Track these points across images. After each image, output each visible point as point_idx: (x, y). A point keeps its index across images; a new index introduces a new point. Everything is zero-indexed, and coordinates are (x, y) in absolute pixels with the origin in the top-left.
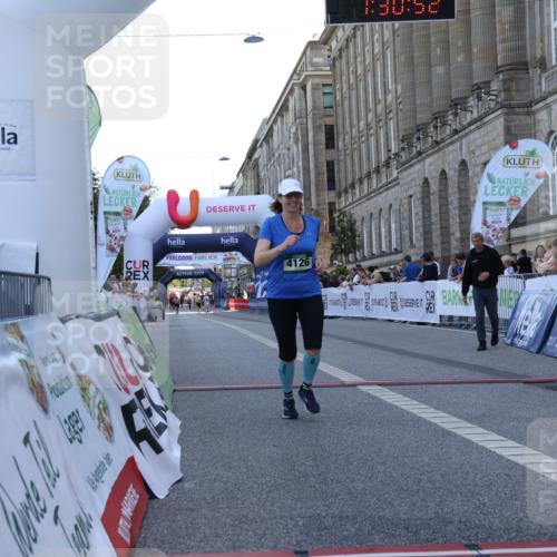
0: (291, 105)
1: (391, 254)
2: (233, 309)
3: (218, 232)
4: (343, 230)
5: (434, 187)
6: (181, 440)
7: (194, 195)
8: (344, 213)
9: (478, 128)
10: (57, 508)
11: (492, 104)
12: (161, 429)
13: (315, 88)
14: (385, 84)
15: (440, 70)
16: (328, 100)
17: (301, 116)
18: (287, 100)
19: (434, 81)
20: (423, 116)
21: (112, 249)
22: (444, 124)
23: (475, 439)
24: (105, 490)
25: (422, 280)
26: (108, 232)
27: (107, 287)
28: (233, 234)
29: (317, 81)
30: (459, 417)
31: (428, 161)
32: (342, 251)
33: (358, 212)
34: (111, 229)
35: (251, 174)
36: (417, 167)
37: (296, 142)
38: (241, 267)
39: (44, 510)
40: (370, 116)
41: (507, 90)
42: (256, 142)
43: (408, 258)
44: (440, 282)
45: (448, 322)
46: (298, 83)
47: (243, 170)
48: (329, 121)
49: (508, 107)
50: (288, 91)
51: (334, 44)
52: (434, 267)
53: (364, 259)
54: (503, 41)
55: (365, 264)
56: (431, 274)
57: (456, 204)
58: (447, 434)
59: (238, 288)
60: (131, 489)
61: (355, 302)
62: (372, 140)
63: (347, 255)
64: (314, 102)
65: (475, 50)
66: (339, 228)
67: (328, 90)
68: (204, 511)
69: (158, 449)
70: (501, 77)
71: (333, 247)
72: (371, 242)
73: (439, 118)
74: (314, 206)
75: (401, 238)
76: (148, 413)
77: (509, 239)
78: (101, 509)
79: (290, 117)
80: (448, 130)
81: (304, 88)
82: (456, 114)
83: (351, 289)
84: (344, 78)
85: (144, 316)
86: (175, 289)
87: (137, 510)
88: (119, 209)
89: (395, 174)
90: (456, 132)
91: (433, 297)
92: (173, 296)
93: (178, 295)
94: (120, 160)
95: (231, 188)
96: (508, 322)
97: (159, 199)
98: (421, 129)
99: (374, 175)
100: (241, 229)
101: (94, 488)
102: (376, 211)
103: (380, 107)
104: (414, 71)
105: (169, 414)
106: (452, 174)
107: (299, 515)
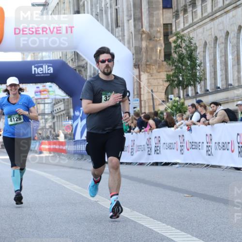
2: (46, 154)
3: (29, 58)
4: (181, 58)
8: (182, 38)
28: (48, 62)
32: (180, 84)
33: (199, 36)
38: (57, 102)
53: (207, 93)
55: (207, 100)
59: (53, 127)
61: (195, 146)
63: (185, 87)
66: (175, 56)
71: (169, 79)
72: (215, 73)
74: (146, 28)
83: (190, 129)
100: (56, 56)
102: (221, 35)
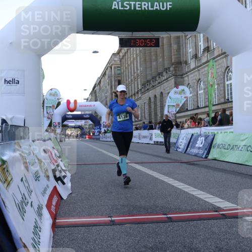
0: (107, 73)
1: (138, 121)
2: (87, 138)
3: (83, 113)
5: (152, 100)
6: (71, 181)
7: (75, 102)
9: (166, 82)
10: (32, 202)
11: (171, 75)
12: (64, 177)
13: (115, 68)
14: (137, 67)
15: (154, 63)
16: (119, 72)
17: (110, 77)
18: (106, 71)
19: (153, 67)
20: (149, 78)
21: (48, 118)
22: (156, 80)
23: (165, 180)
24: (47, 196)
25: (148, 130)
26: (47, 113)
27: (47, 131)
28: (88, 114)
29: (116, 66)
30: (161, 173)
31: (151, 92)
34: (48, 112)
35: (94, 95)
36: (147, 94)
37: (109, 85)
38: (90, 125)
39: (28, 203)
40: (132, 77)
41: (175, 70)
42: (95, 84)
43: (144, 123)
44: (154, 131)
45: (157, 143)
46: (109, 66)
47: (91, 94)
48: (119, 78)
49: (176, 76)
50: (106, 69)
51: (121, 54)
52: (152, 126)
54: (174, 55)
56: (151, 128)
57: (159, 106)
58: (157, 179)
59: (89, 132)
60: (55, 196)
62: (133, 85)
64: (114, 72)
65: (165, 58)
67: (119, 68)
68: (79, 204)
69: (64, 183)
70: (173, 66)
73: (154, 78)
75: (142, 116)
76: (60, 172)
77: (176, 117)
78: (46, 202)
79: (107, 77)
80: (157, 82)
81: (111, 68)
82: (159, 77)
84: (124, 65)
85: (59, 140)
86: (69, 132)
87: (57, 203)
88: (51, 105)
89: (140, 96)
90: (159, 83)
91: (152, 135)
92: (68, 134)
93: (70, 134)
94: (51, 89)
95: (87, 99)
96: (175, 144)
97: (64, 102)
98: (148, 81)
99: (133, 96)
100: (90, 113)
101: (43, 196)
103: (135, 75)
104: (146, 64)
105: (67, 172)
106: (158, 96)
107: (110, 205)
